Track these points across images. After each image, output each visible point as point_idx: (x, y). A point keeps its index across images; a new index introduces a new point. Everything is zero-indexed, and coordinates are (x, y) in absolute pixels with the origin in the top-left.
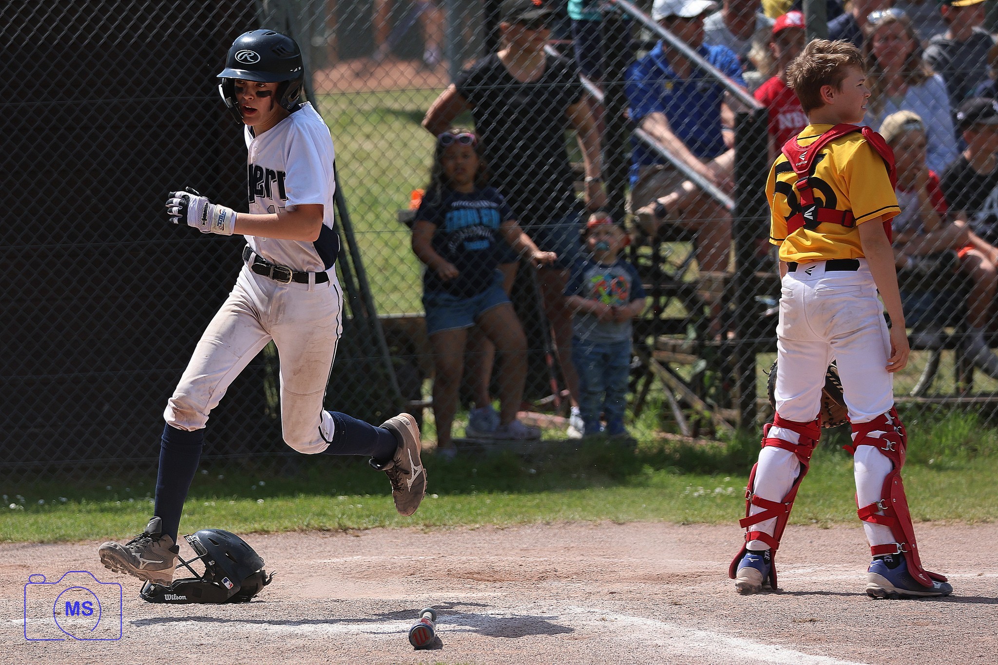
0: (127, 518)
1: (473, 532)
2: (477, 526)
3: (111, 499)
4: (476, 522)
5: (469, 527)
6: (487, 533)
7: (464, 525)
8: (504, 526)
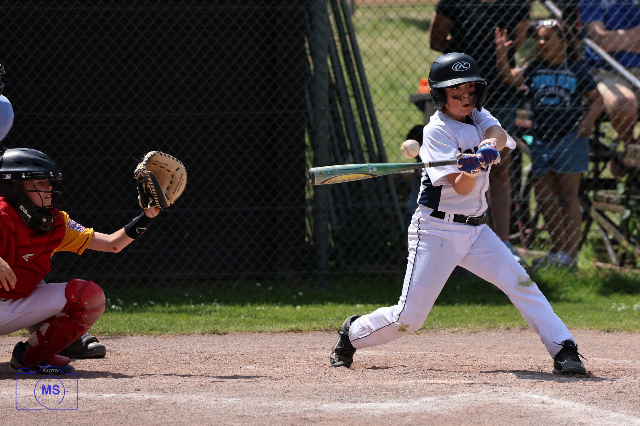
0: (198, 318)
1: (453, 334)
2: (456, 329)
3: (188, 303)
4: (455, 327)
5: (450, 330)
6: (463, 335)
7: (446, 328)
8: (475, 331)
